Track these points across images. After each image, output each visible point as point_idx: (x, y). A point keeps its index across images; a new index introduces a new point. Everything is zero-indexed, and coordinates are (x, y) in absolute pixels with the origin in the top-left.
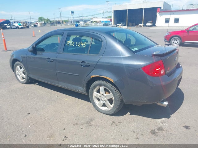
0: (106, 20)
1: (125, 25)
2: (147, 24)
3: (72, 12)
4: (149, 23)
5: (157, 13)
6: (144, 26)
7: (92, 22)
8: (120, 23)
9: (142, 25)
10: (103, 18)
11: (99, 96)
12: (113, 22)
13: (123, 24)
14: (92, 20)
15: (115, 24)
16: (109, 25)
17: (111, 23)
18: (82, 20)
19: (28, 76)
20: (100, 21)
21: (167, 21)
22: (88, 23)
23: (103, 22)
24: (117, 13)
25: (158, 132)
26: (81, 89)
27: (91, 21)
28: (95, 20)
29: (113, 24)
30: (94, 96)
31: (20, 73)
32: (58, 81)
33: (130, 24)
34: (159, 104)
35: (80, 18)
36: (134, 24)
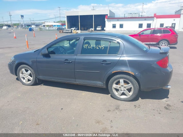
0: (58, 24)
1: (78, 29)
2: (97, 29)
3: (22, 16)
4: (99, 27)
5: (106, 20)
6: (94, 30)
7: (44, 26)
8: (73, 28)
9: (93, 29)
10: (55, 22)
11: (119, 88)
12: (66, 27)
13: (76, 29)
14: (44, 24)
15: (68, 28)
16: (63, 29)
17: (64, 27)
18: (34, 24)
19: (36, 77)
20: (52, 25)
21: (114, 26)
22: (40, 27)
23: (55, 26)
24: (70, 18)
25: (169, 108)
26: (100, 84)
27: (42, 25)
28: (46, 24)
29: (67, 28)
30: (113, 88)
31: (26, 75)
32: (75, 79)
33: (83, 28)
34: (164, 88)
35: (31, 22)
36: (86, 28)
